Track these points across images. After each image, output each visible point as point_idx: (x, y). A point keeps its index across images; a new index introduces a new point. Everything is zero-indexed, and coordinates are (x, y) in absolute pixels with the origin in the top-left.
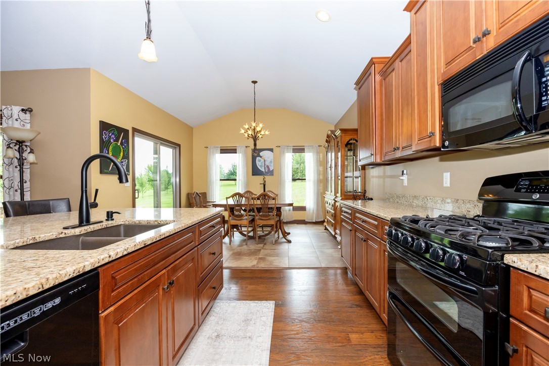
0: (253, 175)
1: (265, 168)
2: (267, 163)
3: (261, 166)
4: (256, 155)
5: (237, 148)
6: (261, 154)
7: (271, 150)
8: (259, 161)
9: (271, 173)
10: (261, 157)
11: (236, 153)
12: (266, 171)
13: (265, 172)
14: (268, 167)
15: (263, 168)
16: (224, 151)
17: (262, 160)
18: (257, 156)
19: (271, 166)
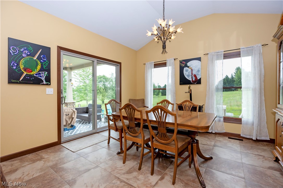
0: (180, 84)
1: (192, 77)
2: (194, 73)
3: (188, 76)
4: (183, 65)
5: (167, 61)
6: (188, 64)
7: (199, 59)
8: (187, 71)
9: (198, 82)
10: (188, 67)
11: (166, 66)
12: (194, 80)
13: (192, 81)
14: (195, 76)
15: (190, 77)
16: (157, 65)
17: (190, 70)
18: (184, 67)
19: (198, 74)
